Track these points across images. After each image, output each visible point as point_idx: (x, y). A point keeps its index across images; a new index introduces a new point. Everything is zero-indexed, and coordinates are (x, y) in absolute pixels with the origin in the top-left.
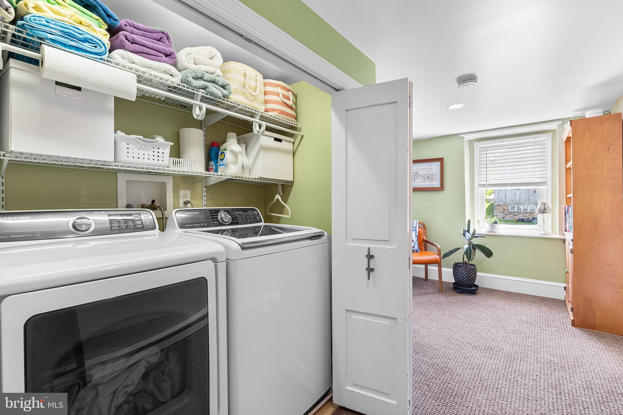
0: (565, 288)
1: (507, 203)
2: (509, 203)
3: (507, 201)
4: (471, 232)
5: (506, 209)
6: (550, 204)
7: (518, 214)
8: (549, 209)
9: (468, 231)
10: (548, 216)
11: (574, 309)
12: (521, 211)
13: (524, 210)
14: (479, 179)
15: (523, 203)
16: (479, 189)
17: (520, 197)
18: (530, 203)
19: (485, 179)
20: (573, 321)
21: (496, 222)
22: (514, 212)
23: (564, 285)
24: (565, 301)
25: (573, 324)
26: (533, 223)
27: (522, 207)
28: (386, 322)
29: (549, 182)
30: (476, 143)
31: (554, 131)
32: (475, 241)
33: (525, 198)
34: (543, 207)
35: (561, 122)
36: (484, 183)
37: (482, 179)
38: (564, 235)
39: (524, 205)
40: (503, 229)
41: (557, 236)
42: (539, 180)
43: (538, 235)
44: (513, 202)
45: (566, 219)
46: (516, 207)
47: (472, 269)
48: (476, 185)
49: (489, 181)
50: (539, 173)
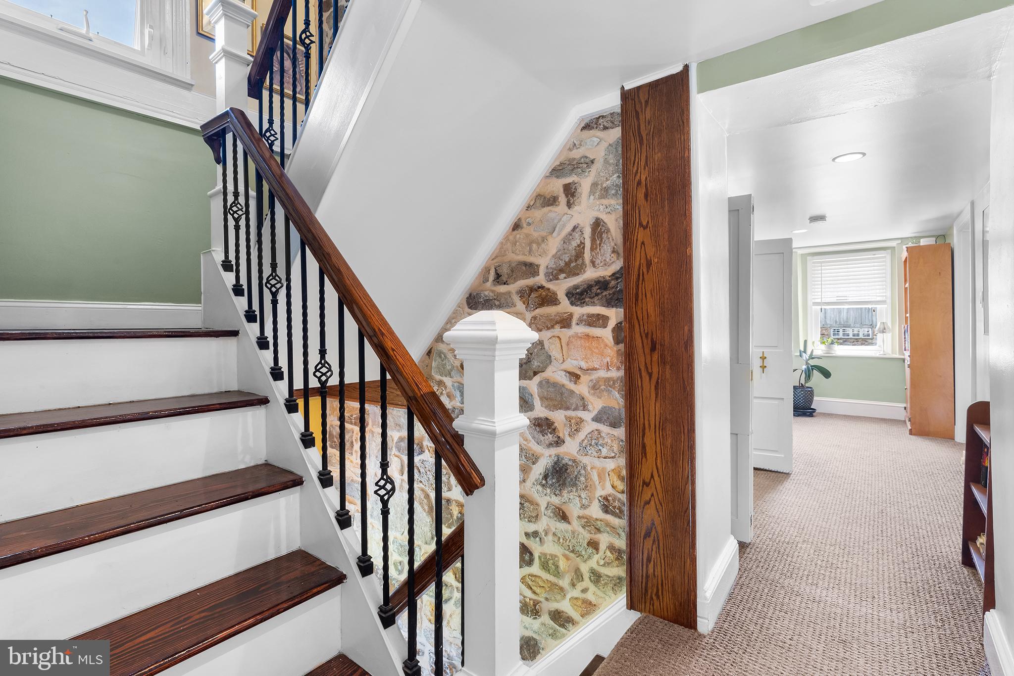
0: (905, 408)
1: (827, 324)
2: (830, 325)
3: (828, 322)
4: (809, 352)
5: (826, 333)
6: (890, 325)
7: (845, 341)
8: (889, 328)
9: (805, 352)
10: (888, 336)
11: (912, 419)
12: (850, 337)
13: (853, 336)
14: (813, 297)
15: (852, 325)
16: (813, 307)
17: (847, 315)
18: (862, 325)
19: (820, 297)
20: (910, 430)
21: (832, 343)
22: (838, 339)
23: (904, 405)
24: (905, 421)
25: (911, 433)
26: (872, 344)
27: (850, 331)
28: (776, 402)
29: (889, 301)
30: (808, 258)
31: (893, 248)
32: (812, 362)
33: (856, 318)
34: (882, 327)
35: (900, 241)
36: (819, 301)
37: (816, 297)
38: (904, 355)
39: (854, 327)
40: (841, 350)
41: (897, 356)
42: (879, 299)
43: (877, 355)
44: (836, 322)
45: (905, 338)
46: (841, 330)
47: (809, 391)
48: (810, 303)
49: (824, 299)
50: (878, 291)
